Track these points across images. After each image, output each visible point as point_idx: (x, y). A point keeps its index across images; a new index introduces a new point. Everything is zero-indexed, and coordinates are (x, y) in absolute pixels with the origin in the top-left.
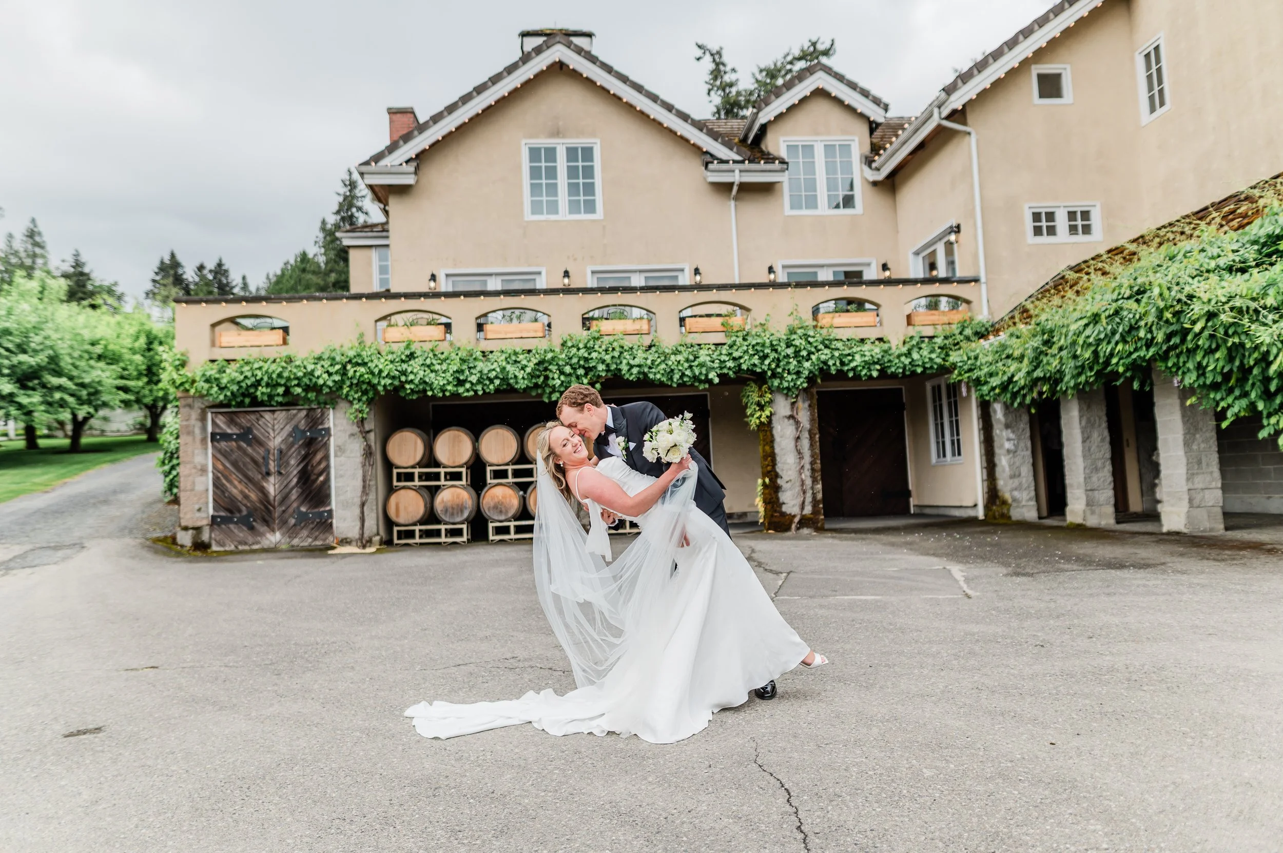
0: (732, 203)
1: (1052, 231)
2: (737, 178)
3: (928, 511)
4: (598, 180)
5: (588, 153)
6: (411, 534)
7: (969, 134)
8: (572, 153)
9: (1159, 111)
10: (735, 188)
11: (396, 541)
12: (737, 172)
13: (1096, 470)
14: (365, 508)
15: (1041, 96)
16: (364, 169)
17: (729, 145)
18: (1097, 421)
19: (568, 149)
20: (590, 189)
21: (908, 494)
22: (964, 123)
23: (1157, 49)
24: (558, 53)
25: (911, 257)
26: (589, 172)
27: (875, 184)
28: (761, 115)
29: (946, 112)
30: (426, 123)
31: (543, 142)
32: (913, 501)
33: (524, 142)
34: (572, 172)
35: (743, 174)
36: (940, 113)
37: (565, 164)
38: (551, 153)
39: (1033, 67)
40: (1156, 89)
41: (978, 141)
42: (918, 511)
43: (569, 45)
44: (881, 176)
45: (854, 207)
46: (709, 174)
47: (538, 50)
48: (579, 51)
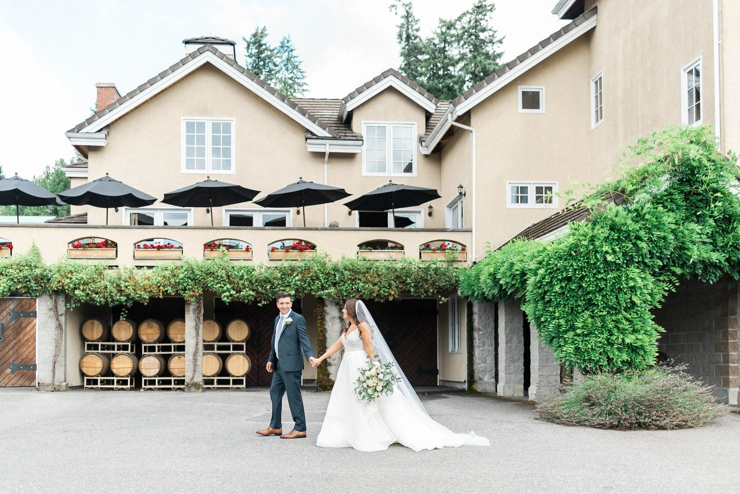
0: (326, 165)
1: (524, 200)
2: (328, 147)
3: (447, 384)
4: (233, 147)
5: (227, 127)
6: (95, 382)
7: (471, 131)
8: (216, 127)
9: (600, 122)
10: (327, 156)
11: (85, 386)
12: (328, 145)
13: (514, 361)
14: (56, 364)
15: (524, 107)
16: (71, 134)
17: (323, 126)
18: (517, 330)
19: (213, 124)
20: (227, 152)
21: (436, 372)
22: (469, 124)
23: (600, 79)
24: (207, 57)
25: (446, 209)
26: (227, 141)
27: (426, 156)
28: (347, 105)
29: (455, 117)
30: (125, 97)
31: (196, 118)
32: (439, 377)
33: (182, 118)
34: (215, 140)
35: (331, 147)
36: (452, 117)
37: (211, 134)
38: (201, 126)
39: (519, 87)
40: (599, 106)
41: (476, 136)
42: (442, 384)
43: (215, 51)
44: (428, 152)
45: (412, 172)
46: (308, 146)
47: (193, 56)
48: (222, 56)
